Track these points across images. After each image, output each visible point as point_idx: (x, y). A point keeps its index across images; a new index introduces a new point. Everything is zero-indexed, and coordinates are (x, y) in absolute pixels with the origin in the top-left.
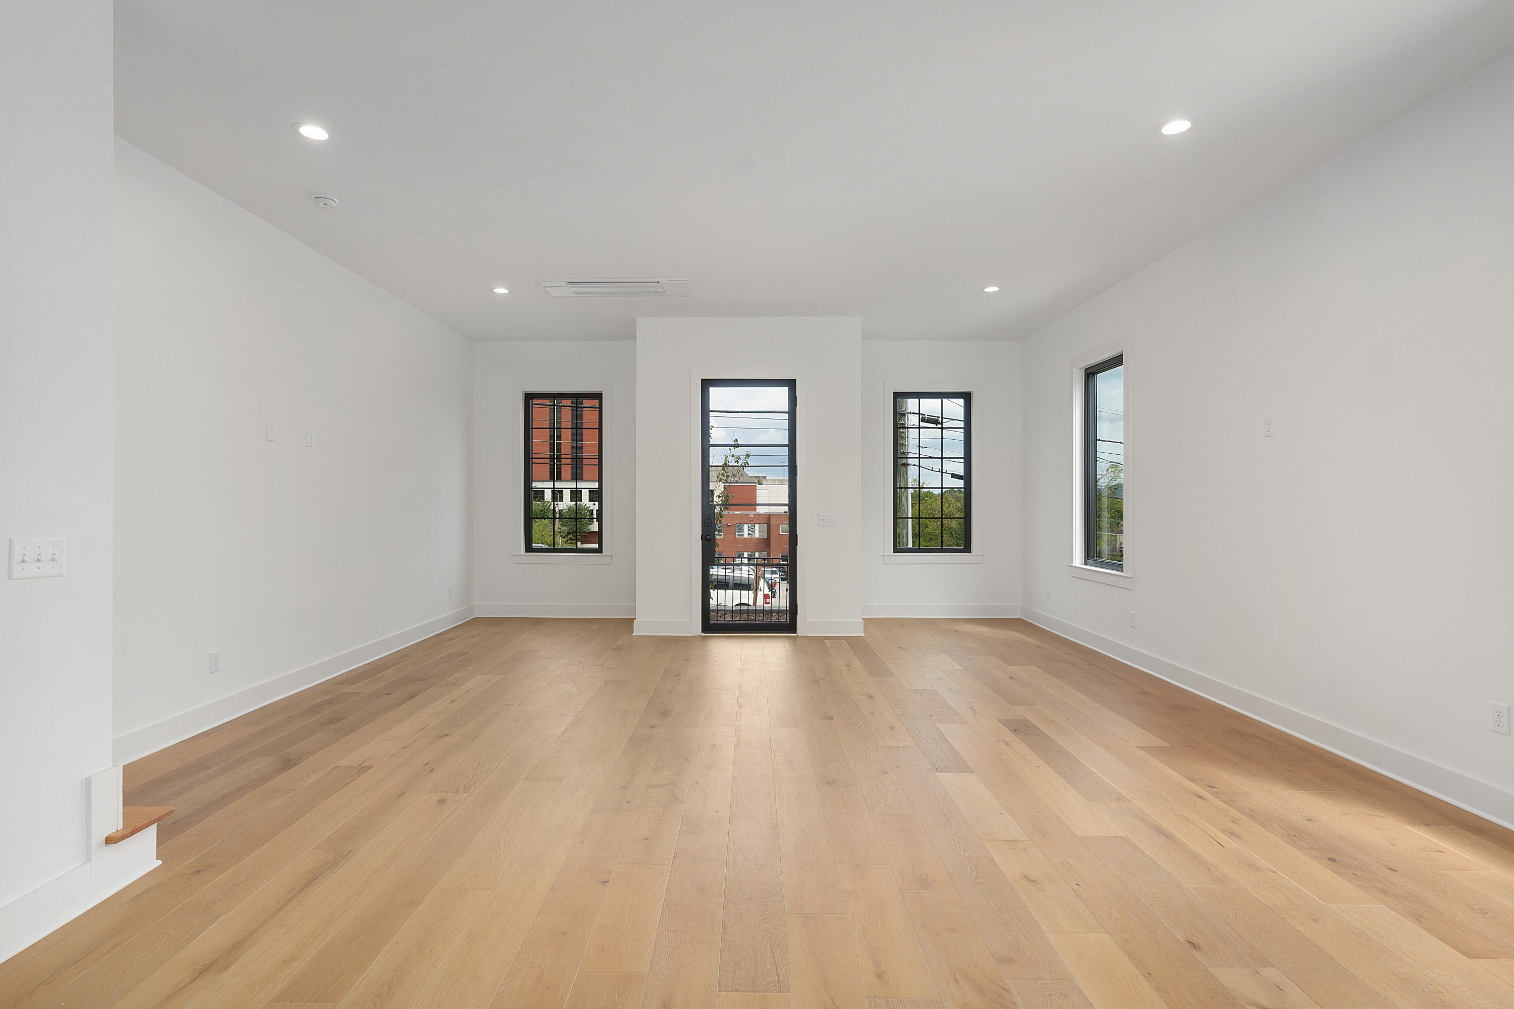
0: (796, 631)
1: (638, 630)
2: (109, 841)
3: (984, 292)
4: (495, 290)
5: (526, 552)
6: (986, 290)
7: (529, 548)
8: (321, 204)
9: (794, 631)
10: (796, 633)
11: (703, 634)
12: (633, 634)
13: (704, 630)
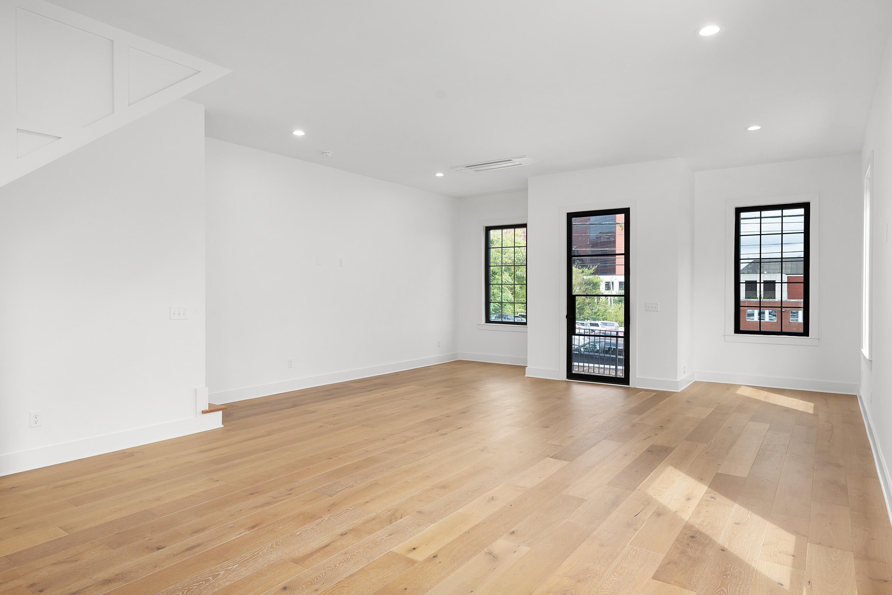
0: (629, 384)
1: (529, 373)
2: (204, 412)
3: (748, 130)
4: (436, 175)
5: (486, 323)
6: (750, 129)
7: (488, 320)
8: (324, 155)
9: (628, 383)
10: (629, 385)
11: (567, 380)
12: (525, 376)
13: (568, 377)
